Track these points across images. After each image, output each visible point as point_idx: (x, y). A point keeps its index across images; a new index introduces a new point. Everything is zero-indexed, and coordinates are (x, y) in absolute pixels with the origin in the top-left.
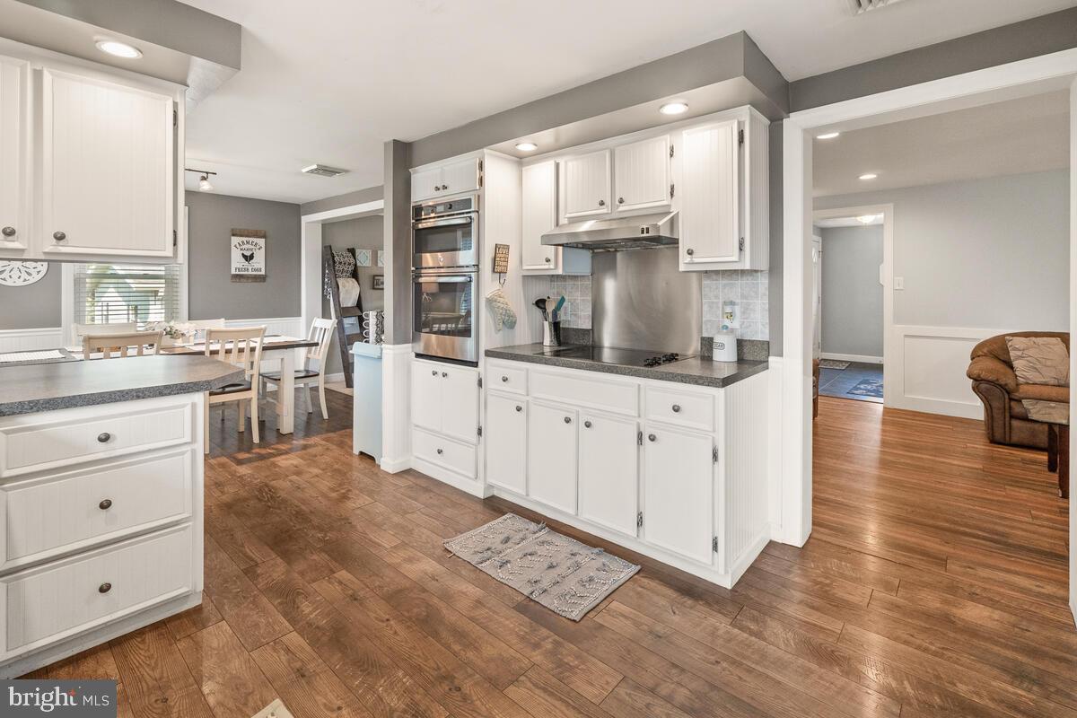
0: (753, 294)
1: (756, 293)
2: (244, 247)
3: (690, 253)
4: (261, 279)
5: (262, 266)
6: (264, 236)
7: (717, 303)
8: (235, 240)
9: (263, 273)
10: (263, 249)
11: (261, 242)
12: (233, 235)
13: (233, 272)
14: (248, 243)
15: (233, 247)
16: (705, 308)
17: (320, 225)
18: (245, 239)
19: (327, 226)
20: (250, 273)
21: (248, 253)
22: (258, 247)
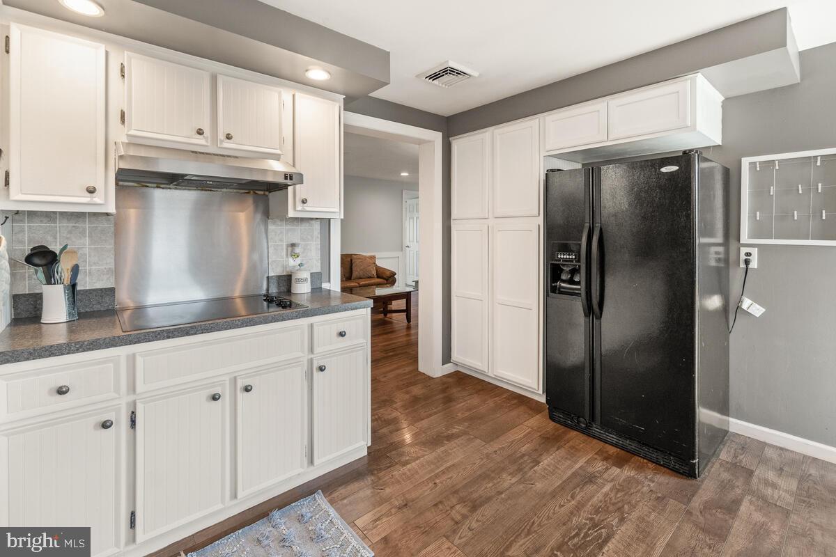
0: (309, 237)
1: (312, 237)
3: (304, 202)
7: (282, 245)
16: (271, 250)
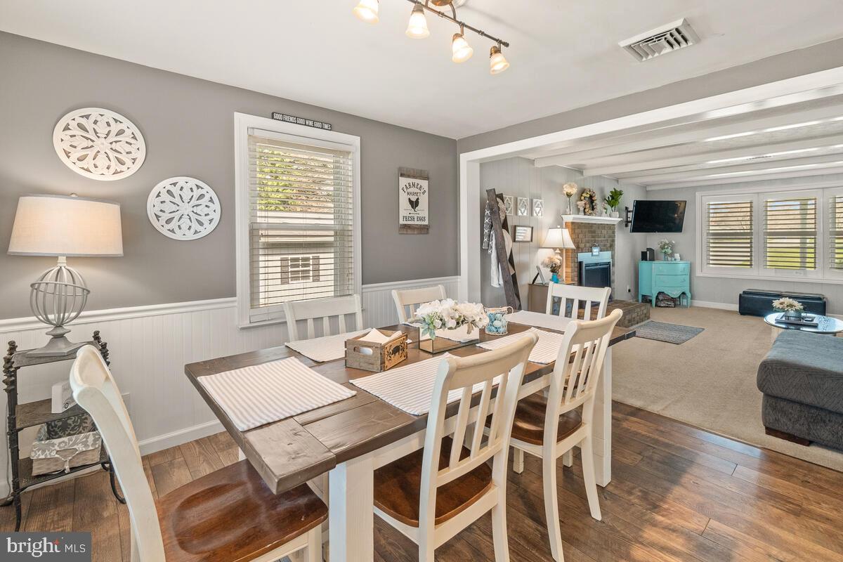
2: (410, 190)
4: (424, 229)
5: (425, 214)
6: (426, 178)
8: (404, 181)
9: (426, 223)
10: (427, 194)
11: (425, 184)
12: (402, 175)
13: (402, 222)
14: (414, 185)
15: (401, 191)
17: (478, 165)
18: (411, 180)
19: (484, 165)
20: (416, 222)
21: (414, 199)
22: (422, 191)
